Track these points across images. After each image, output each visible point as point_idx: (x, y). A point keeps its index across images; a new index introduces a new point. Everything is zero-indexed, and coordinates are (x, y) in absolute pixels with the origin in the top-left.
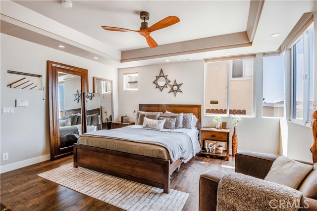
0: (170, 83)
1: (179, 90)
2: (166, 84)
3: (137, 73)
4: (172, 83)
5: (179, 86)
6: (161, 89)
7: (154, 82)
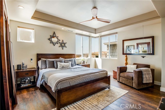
0: (60, 42)
1: (65, 46)
2: (57, 42)
3: (33, 29)
4: (61, 42)
5: (65, 44)
6: (54, 44)
7: (49, 39)
